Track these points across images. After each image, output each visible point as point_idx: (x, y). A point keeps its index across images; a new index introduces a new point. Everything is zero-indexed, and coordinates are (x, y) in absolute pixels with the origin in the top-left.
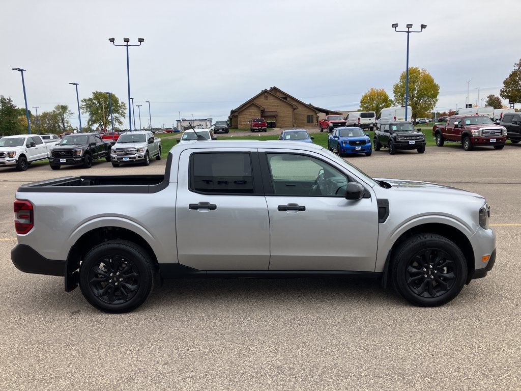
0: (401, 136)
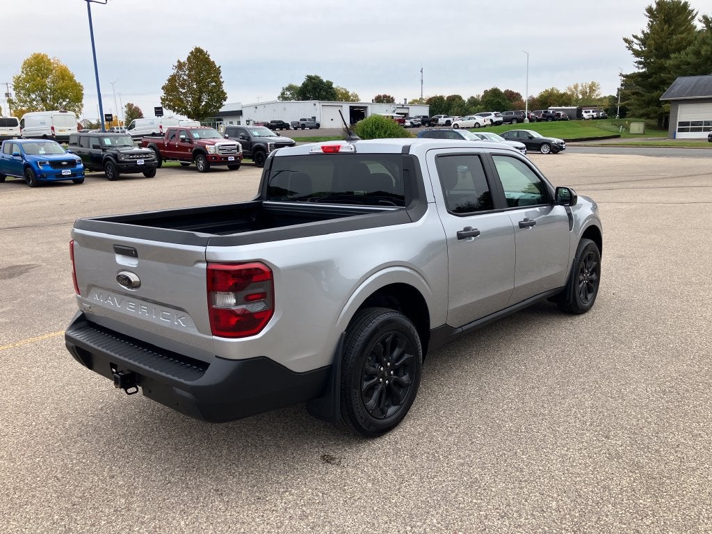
0: (125, 154)
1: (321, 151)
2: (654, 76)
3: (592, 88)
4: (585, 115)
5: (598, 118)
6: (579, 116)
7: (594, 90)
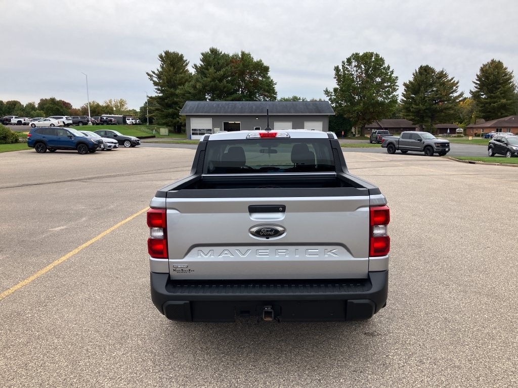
1: (259, 136)
2: (168, 99)
3: (122, 103)
4: (128, 122)
5: (136, 124)
6: (125, 122)
7: (123, 105)
